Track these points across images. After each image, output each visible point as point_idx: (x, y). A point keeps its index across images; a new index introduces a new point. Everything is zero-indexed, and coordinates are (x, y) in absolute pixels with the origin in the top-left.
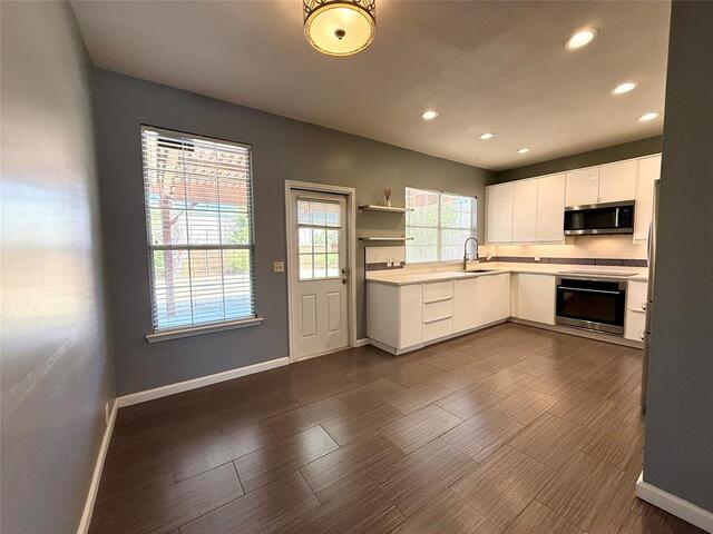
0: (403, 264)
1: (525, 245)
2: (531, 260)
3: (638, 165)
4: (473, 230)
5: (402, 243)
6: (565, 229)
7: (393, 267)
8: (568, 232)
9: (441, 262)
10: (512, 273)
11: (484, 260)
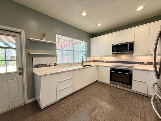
0: (55, 64)
1: (101, 57)
2: (103, 62)
3: (134, 29)
4: (86, 52)
5: (55, 56)
6: (112, 52)
7: (50, 66)
8: (113, 53)
9: (74, 63)
10: (97, 66)
11: (90, 61)
